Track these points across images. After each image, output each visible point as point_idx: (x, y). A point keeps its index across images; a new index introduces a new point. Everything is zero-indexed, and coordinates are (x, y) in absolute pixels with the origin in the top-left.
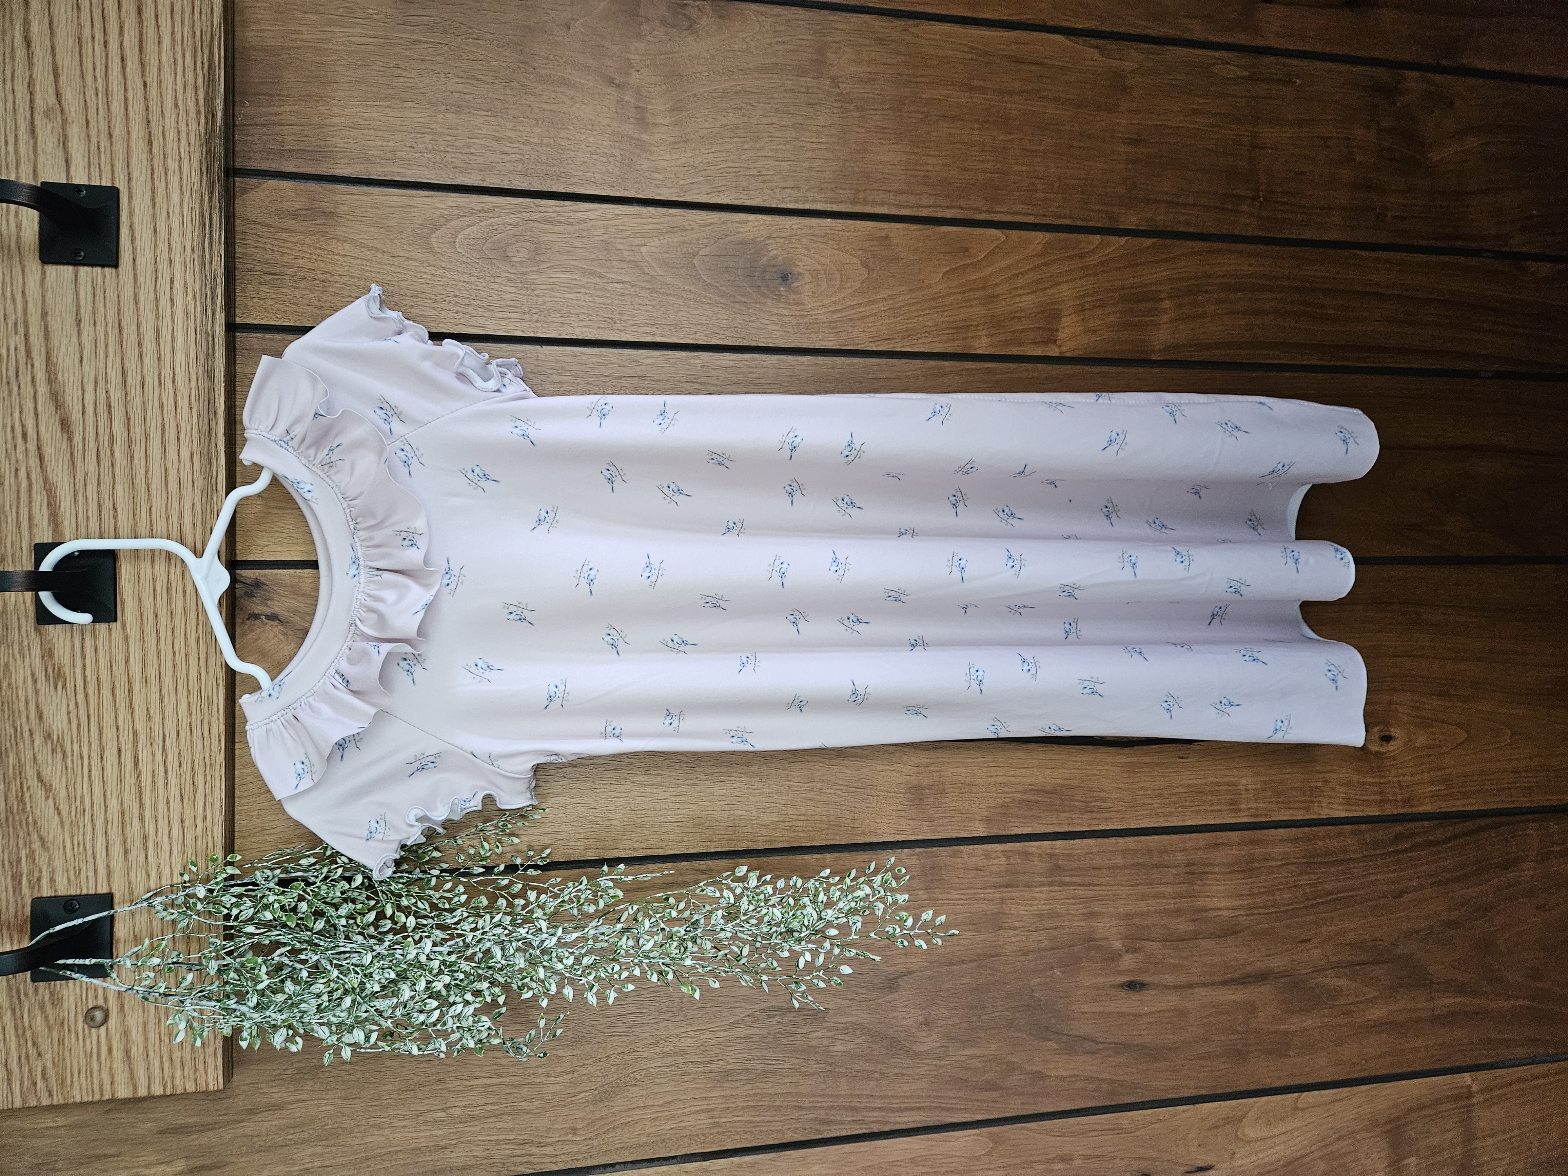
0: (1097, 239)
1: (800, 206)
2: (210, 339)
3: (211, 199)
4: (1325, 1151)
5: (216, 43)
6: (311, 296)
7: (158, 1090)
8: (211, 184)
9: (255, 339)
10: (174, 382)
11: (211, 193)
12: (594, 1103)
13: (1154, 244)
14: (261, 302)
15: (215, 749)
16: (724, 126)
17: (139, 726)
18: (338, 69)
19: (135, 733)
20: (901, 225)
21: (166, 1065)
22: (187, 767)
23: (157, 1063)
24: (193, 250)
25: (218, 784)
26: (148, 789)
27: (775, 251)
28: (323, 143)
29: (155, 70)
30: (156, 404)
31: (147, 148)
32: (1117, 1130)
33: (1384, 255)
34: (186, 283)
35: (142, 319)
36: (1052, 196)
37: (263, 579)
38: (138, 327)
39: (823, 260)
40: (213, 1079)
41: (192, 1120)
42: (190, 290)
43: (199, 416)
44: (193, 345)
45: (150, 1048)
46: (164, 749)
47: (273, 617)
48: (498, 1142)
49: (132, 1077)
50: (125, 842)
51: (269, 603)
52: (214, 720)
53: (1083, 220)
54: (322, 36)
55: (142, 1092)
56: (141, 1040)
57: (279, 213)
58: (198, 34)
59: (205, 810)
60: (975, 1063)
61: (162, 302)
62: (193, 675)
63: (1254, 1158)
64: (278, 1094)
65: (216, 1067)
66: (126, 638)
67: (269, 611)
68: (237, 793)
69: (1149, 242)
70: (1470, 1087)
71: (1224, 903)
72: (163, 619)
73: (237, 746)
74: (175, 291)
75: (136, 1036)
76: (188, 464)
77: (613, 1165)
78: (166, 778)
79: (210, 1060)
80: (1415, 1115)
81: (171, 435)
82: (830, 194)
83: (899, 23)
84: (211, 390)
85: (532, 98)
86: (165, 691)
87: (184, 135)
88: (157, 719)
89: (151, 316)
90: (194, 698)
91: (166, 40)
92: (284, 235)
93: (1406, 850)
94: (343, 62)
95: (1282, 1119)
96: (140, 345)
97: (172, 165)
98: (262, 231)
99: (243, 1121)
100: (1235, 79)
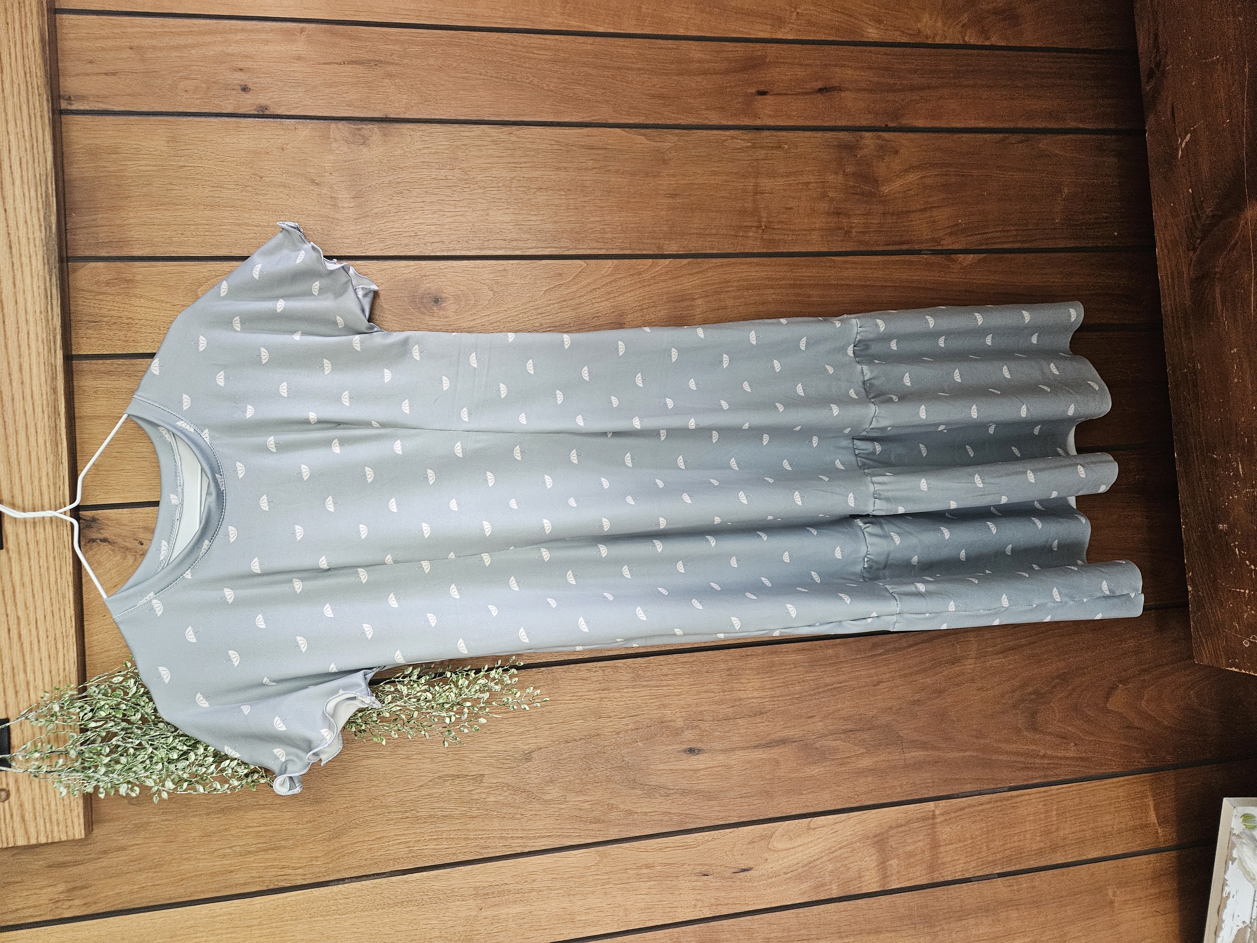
0: (649, 261)
1: (445, 254)
2: (54, 368)
3: (50, 279)
4: (831, 856)
5: (49, 180)
6: (120, 334)
7: (43, 840)
8: (50, 271)
9: (85, 365)
10: (32, 397)
11: (51, 276)
12: (329, 840)
13: (689, 263)
14: (88, 340)
15: (69, 626)
16: (390, 205)
17: (21, 613)
18: (132, 188)
19: (18, 618)
20: (515, 262)
21: (48, 824)
22: (51, 638)
23: (42, 823)
24: (41, 312)
25: (71, 647)
26: (28, 652)
27: (430, 286)
28: (124, 236)
29: (11, 201)
30: (22, 412)
31: (8, 251)
32: (687, 847)
33: (850, 258)
34: (37, 334)
35: (11, 359)
36: (617, 235)
37: (97, 517)
38: (9, 363)
39: (462, 288)
40: (79, 832)
41: (69, 858)
42: (40, 339)
43: (49, 417)
44: (43, 374)
45: (37, 814)
46: (37, 628)
47: (105, 540)
48: (267, 867)
49: (26, 832)
50: (15, 686)
51: (102, 531)
52: (67, 607)
53: (640, 250)
54: (121, 168)
55: (33, 841)
56: (31, 809)
57: (98, 283)
58: (38, 176)
59: (64, 665)
60: (586, 806)
61: (22, 348)
62: (53, 580)
63: (781, 862)
64: (123, 841)
65: (79, 824)
66: (10, 559)
67: (101, 536)
68: (87, 653)
69: (685, 261)
70: (934, 811)
71: (755, 694)
72: (32, 546)
73: (85, 623)
74: (30, 339)
75: (28, 806)
76: (43, 448)
77: (343, 880)
78: (39, 645)
79: (76, 820)
80: (894, 831)
81: (32, 430)
82: (465, 245)
83: (506, 129)
84: (56, 400)
85: (261, 197)
86: (35, 592)
87: (32, 241)
88: (31, 608)
89: (16, 357)
90: (54, 594)
91: (18, 182)
92: (101, 297)
93: (880, 654)
94: (135, 183)
95: (799, 836)
96: (10, 375)
97: (25, 260)
98: (87, 295)
99: (100, 858)
100: (741, 149)
